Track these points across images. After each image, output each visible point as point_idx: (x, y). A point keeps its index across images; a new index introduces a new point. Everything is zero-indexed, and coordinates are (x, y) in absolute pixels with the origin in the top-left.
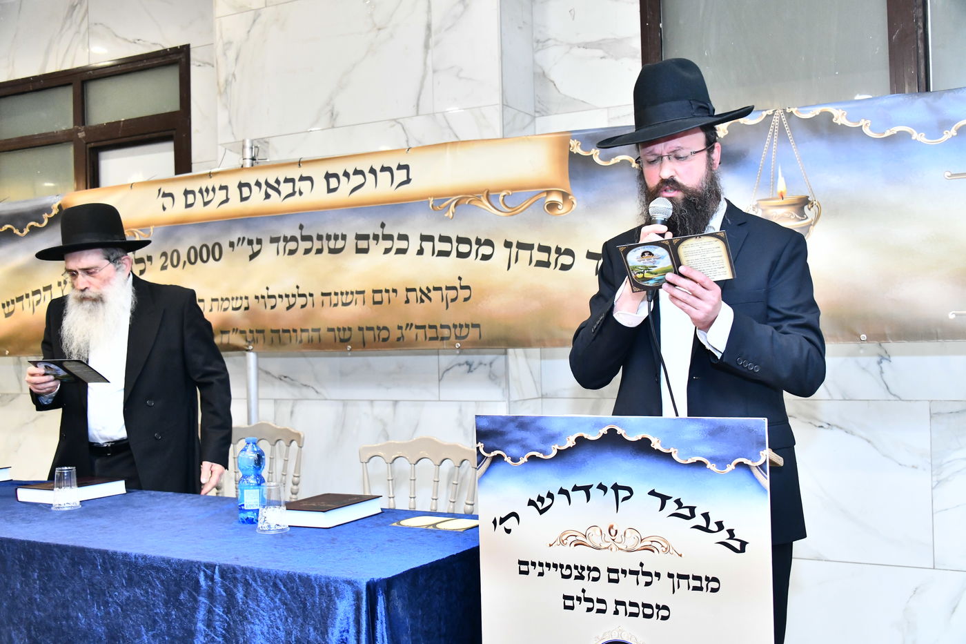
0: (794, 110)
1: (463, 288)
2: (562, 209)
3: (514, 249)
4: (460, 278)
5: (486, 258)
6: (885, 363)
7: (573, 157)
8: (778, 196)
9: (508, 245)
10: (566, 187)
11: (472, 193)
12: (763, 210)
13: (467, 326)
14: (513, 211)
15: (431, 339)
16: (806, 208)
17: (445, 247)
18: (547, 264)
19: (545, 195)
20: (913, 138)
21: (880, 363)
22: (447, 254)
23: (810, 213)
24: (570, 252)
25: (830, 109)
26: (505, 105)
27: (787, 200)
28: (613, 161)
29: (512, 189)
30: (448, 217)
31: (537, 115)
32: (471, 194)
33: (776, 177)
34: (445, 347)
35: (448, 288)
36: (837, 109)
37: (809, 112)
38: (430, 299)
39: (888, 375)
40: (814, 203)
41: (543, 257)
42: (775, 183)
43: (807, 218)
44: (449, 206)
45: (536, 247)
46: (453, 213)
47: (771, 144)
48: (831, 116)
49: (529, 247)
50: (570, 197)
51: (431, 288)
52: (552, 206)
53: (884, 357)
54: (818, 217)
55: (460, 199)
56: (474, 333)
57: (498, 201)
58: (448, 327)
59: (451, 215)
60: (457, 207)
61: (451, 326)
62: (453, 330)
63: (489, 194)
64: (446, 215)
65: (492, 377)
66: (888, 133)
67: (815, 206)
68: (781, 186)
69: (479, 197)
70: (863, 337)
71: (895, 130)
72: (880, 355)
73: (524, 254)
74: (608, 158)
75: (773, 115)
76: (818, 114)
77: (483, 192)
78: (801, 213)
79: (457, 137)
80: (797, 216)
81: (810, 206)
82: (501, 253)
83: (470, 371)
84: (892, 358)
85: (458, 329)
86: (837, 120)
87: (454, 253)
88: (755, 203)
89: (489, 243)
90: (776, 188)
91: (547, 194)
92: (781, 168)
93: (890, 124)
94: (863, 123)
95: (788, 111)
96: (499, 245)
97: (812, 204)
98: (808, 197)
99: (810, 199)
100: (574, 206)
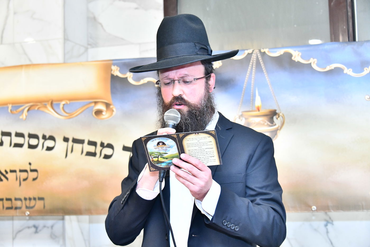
0: (266, 50)
1: (32, 171)
2: (105, 115)
3: (70, 143)
4: (30, 164)
5: (49, 149)
6: (329, 226)
7: (114, 78)
8: (256, 109)
9: (66, 140)
10: (109, 99)
11: (41, 102)
12: (246, 119)
13: (35, 199)
14: (70, 116)
15: (8, 208)
16: (275, 118)
17: (19, 140)
18: (94, 154)
19: (93, 104)
20: (345, 72)
21: (326, 225)
22: (21, 146)
23: (277, 121)
24: (110, 146)
25: (290, 51)
26: (66, 39)
27: (263, 111)
28: (142, 82)
29: (70, 100)
30: (22, 119)
31: (89, 47)
33: (254, 96)
34: (18, 214)
35: (21, 171)
36: (295, 51)
37: (276, 52)
38: (7, 179)
39: (332, 234)
40: (280, 114)
41: (91, 149)
42: (254, 100)
43: (275, 125)
44: (23, 110)
45: (86, 142)
47: (251, 73)
48: (290, 55)
49: (82, 142)
50: (111, 107)
51: (8, 171)
52: (99, 112)
53: (329, 222)
54: (283, 124)
55: (31, 106)
56: (39, 204)
57: (59, 108)
58: (20, 200)
59: (25, 117)
60: (30, 112)
61: (23, 199)
62: (24, 201)
63: (53, 103)
64: (21, 117)
65: (53, 237)
66: (328, 68)
67: (281, 117)
68: (258, 102)
69: (46, 105)
70: (314, 208)
71: (333, 66)
72: (326, 220)
73: (78, 147)
74: (138, 80)
75: (252, 53)
76: (282, 53)
77: (48, 101)
78: (271, 121)
79: (30, 60)
80: (269, 123)
81: (277, 116)
82: (60, 146)
83: (36, 232)
84: (335, 223)
85: (28, 201)
86: (295, 58)
87: (26, 145)
88: (240, 114)
89: (52, 138)
90: (255, 104)
91: (95, 104)
92: (258, 90)
93: (330, 62)
94: (312, 61)
95: (262, 51)
96: (59, 140)
97: (279, 115)
98: (275, 110)
99: (277, 112)
100: (114, 113)
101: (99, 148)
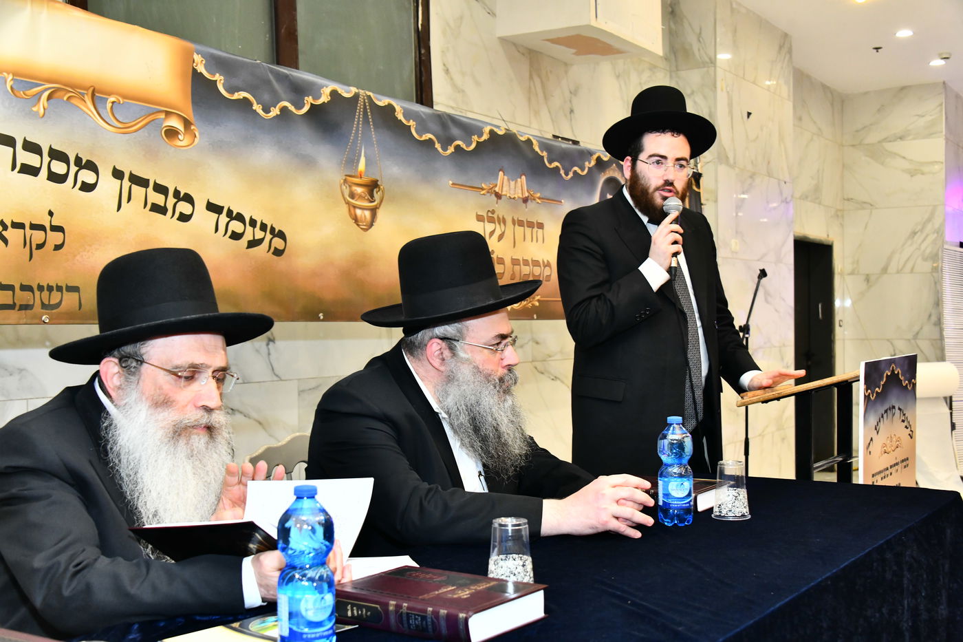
0: (372, 94)
1: (54, 228)
2: (183, 140)
3: (126, 183)
4: (51, 214)
5: (87, 187)
7: (196, 75)
9: (118, 174)
10: (189, 113)
11: (74, 86)
12: (349, 186)
13: (59, 289)
14: (124, 128)
15: (4, 307)
16: (375, 190)
17: (32, 160)
18: (164, 210)
19: (163, 116)
20: (436, 147)
21: (268, 345)
22: (31, 171)
23: (377, 196)
24: (189, 199)
25: (394, 103)
27: (365, 180)
28: (237, 96)
29: (124, 97)
30: (37, 113)
32: (72, 88)
33: (360, 156)
34: (26, 321)
35: (34, 227)
36: (398, 105)
37: (381, 100)
38: (6, 241)
39: (273, 357)
40: (381, 187)
41: (159, 199)
43: (375, 201)
44: (39, 95)
45: (151, 184)
46: (44, 109)
47: (359, 122)
48: (394, 110)
49: (143, 183)
50: (193, 127)
51: (9, 225)
52: (172, 133)
53: (270, 340)
54: (381, 201)
55: (57, 90)
56: (70, 300)
57: (106, 108)
58: (30, 289)
59: (42, 111)
60: (51, 101)
61: (36, 287)
62: (37, 293)
63: (97, 95)
64: (35, 109)
66: (424, 138)
67: (381, 191)
68: (362, 166)
69: (83, 94)
71: (428, 136)
73: (138, 191)
74: (232, 90)
75: (359, 93)
76: (386, 104)
77: (87, 89)
78: (372, 195)
81: (378, 189)
82: (108, 186)
85: (46, 293)
86: (397, 114)
87: (44, 173)
88: (345, 178)
89: (91, 166)
90: (357, 166)
91: (166, 115)
92: (365, 148)
95: (368, 93)
96: (105, 173)
97: (379, 188)
98: (378, 181)
99: (379, 183)
100: (197, 140)
101: (171, 200)
